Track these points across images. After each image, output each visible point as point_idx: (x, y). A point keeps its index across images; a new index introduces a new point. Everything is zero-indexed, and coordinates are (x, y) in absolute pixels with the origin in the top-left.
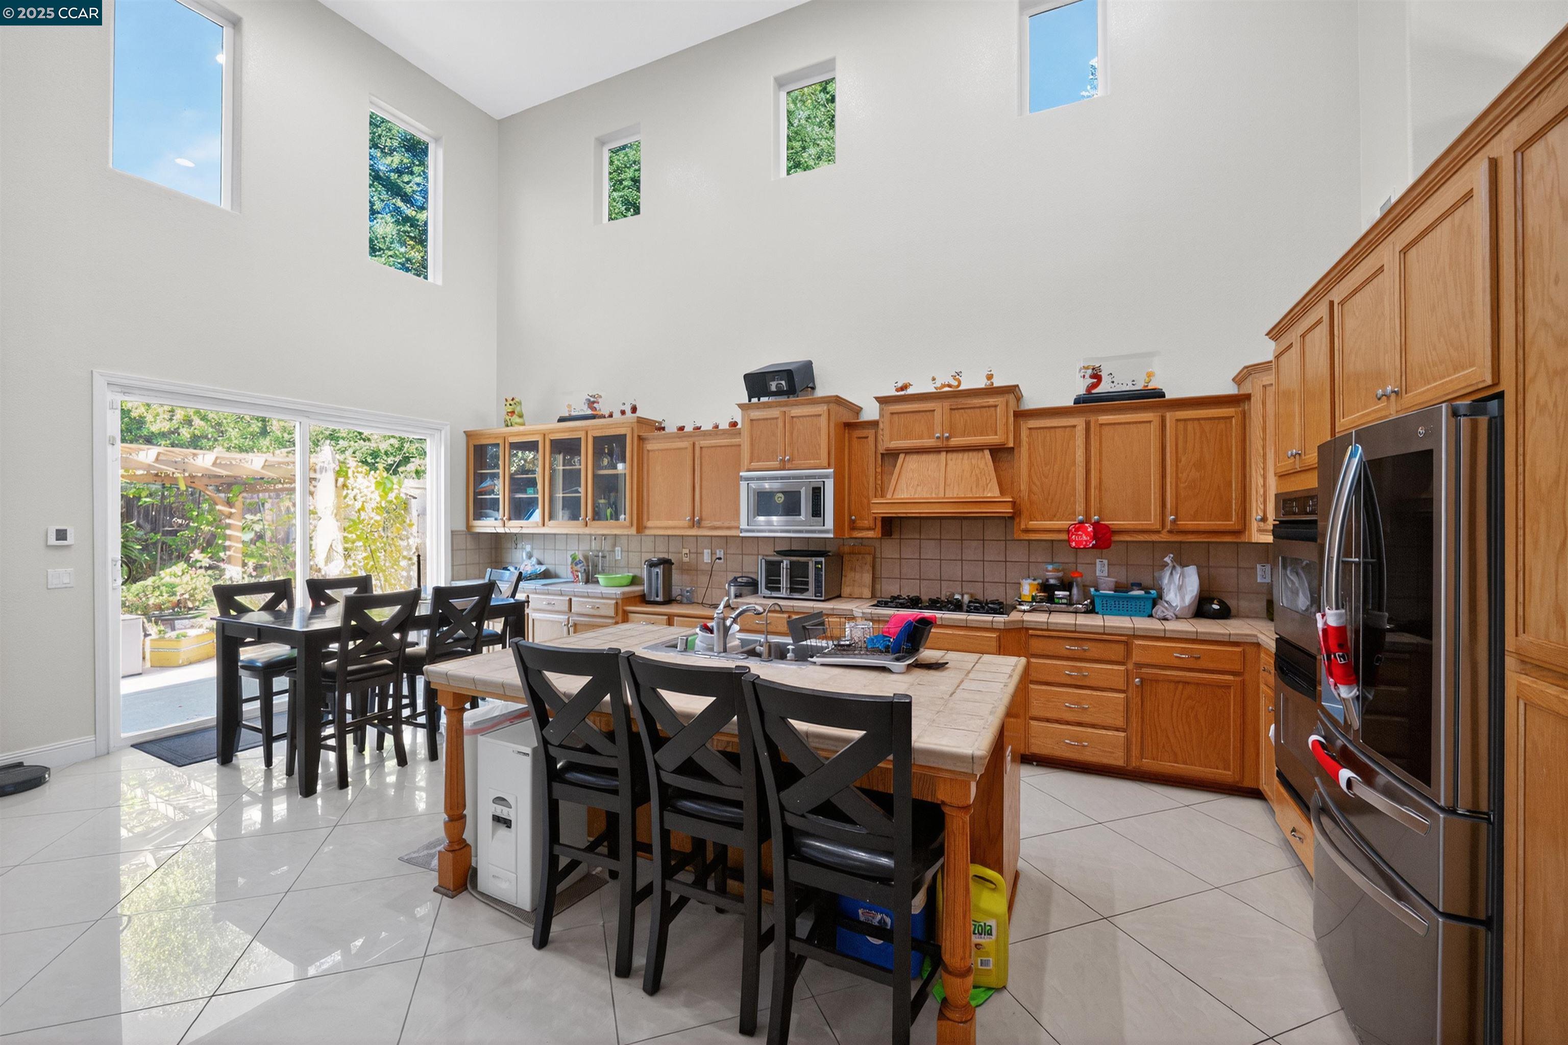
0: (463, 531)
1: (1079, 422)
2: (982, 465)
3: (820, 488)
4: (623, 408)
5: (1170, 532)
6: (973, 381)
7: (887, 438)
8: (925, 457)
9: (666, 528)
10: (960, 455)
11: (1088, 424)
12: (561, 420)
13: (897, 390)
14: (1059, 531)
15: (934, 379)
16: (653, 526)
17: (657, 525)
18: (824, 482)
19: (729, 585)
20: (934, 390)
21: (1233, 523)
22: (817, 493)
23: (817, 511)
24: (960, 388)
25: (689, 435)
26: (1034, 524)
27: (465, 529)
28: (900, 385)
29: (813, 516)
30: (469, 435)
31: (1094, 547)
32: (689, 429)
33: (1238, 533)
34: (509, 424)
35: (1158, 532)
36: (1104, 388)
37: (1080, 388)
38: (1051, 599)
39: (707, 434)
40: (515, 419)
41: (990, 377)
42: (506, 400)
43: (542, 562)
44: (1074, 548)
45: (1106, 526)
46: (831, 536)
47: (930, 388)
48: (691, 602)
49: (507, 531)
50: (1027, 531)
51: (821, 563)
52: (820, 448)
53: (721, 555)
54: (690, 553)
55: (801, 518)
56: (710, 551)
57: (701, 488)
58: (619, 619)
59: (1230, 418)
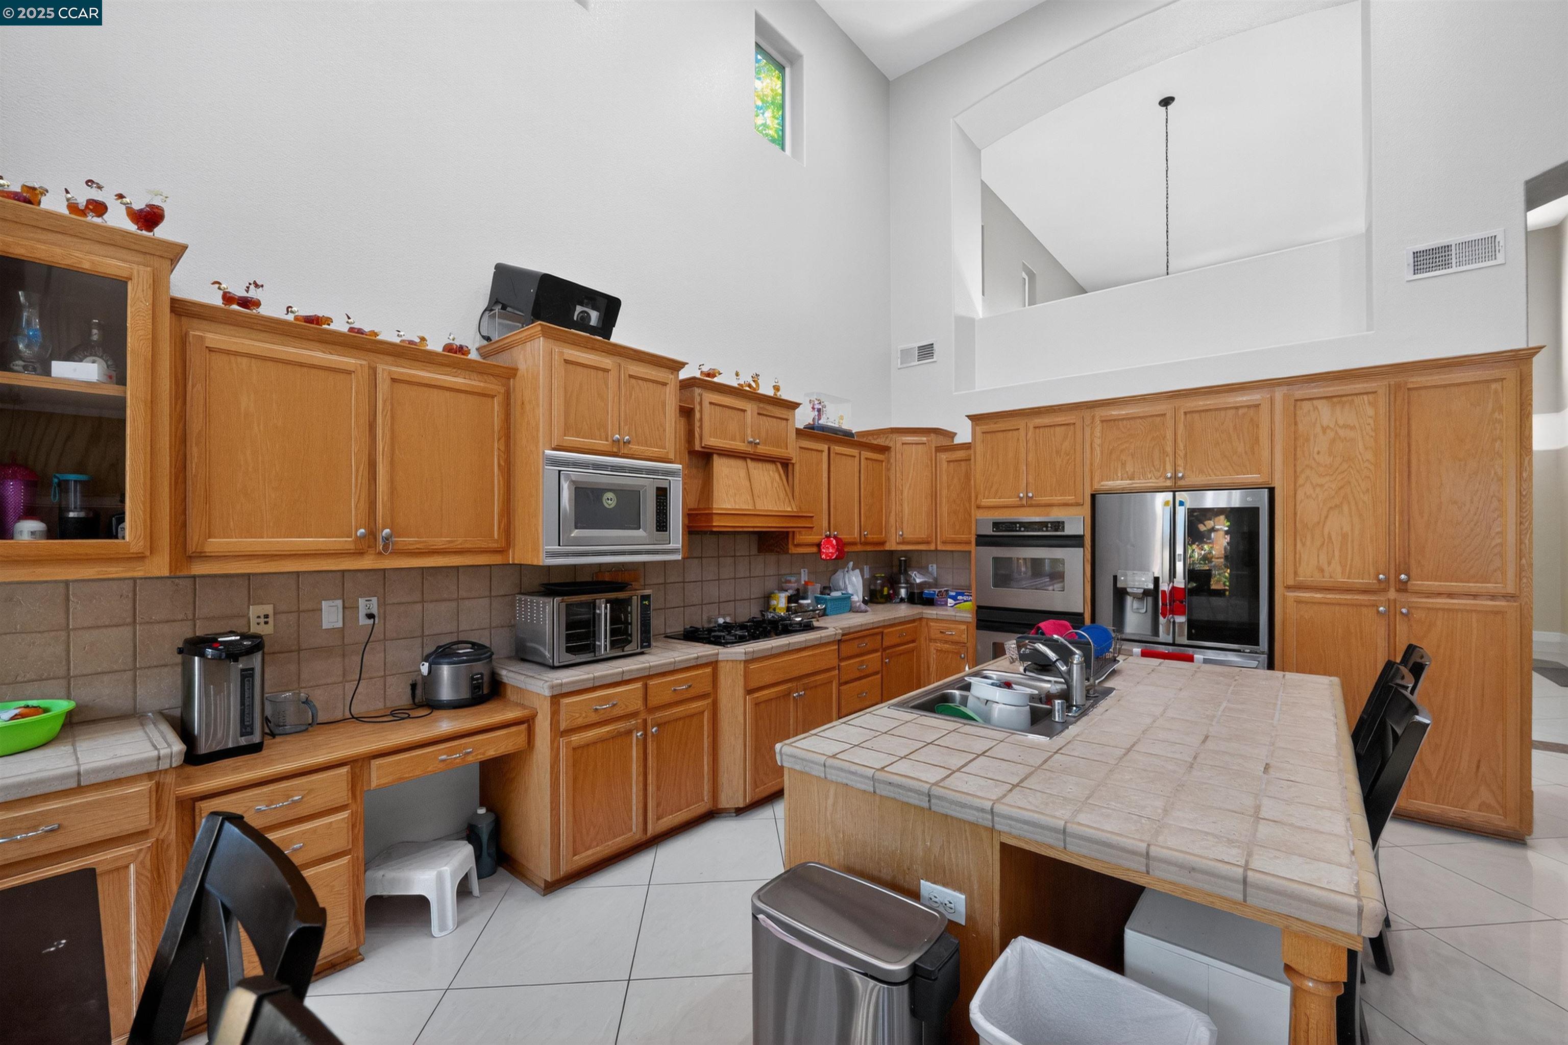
2: (777, 478)
3: (666, 488)
5: (862, 544)
6: (766, 389)
7: (705, 432)
8: (733, 462)
10: (760, 464)
11: (829, 449)
13: (704, 375)
14: (812, 545)
15: (737, 374)
16: (215, 552)
18: (669, 481)
19: (432, 665)
20: (737, 386)
22: (662, 494)
23: (662, 524)
24: (757, 391)
26: (799, 540)
28: (705, 369)
29: (657, 530)
33: (884, 544)
35: (857, 544)
36: (823, 421)
41: (777, 387)
44: (823, 559)
45: (840, 539)
46: (679, 557)
47: (734, 383)
50: (795, 545)
51: (648, 598)
52: (665, 430)
53: (375, 611)
54: (275, 614)
55: (640, 533)
56: (339, 603)
57: (392, 463)
58: (170, 830)
59: (882, 461)
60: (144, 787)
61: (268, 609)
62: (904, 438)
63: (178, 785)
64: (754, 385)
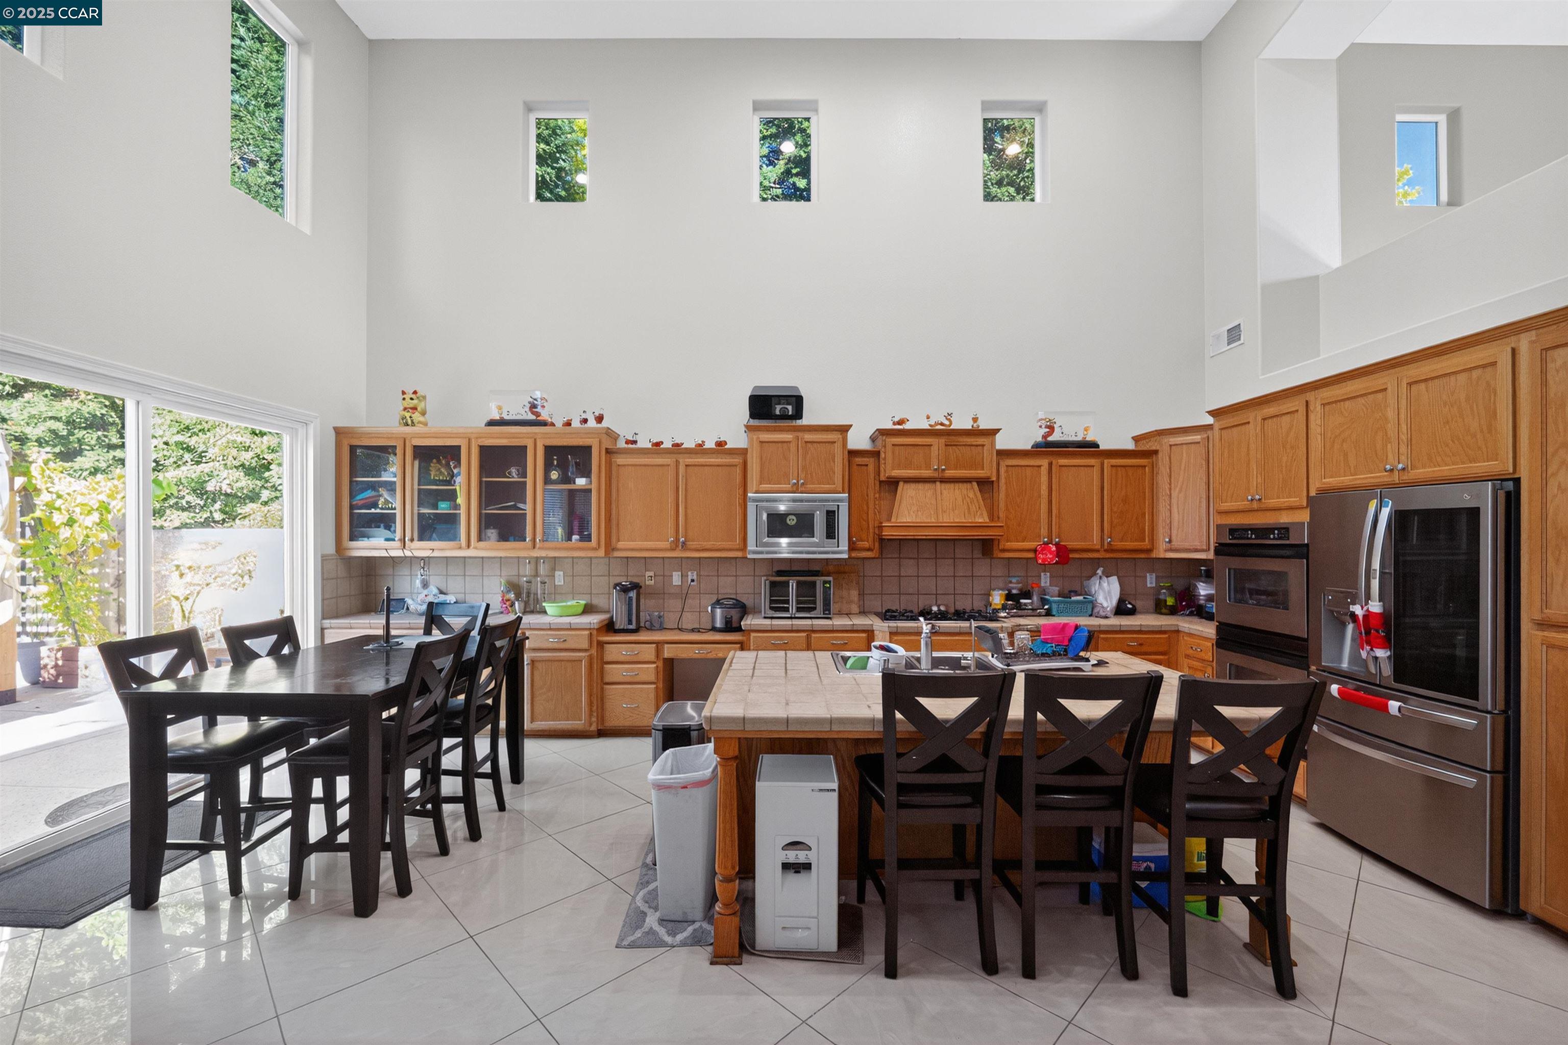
0: (332, 555)
1: (1044, 463)
2: (971, 495)
3: (835, 511)
4: (584, 416)
5: (1106, 551)
6: (962, 423)
7: (889, 467)
8: (920, 486)
9: (641, 550)
10: (952, 485)
11: (1050, 464)
12: (491, 423)
13: (894, 424)
14: (1029, 550)
15: (928, 417)
16: (623, 547)
17: (627, 545)
18: (838, 506)
19: (713, 608)
21: (1146, 544)
22: (831, 516)
23: (831, 533)
24: (951, 427)
25: (667, 451)
26: (1009, 545)
27: (335, 553)
28: (896, 419)
29: (827, 538)
30: (339, 432)
31: (1057, 563)
32: (667, 444)
33: (1150, 551)
34: (410, 422)
35: (1098, 551)
36: (1055, 437)
37: (1037, 435)
38: (1019, 606)
39: (689, 451)
40: (417, 417)
41: (975, 420)
42: (404, 393)
43: (445, 591)
44: (1040, 564)
45: (1065, 546)
46: (845, 556)
47: (924, 425)
48: (662, 628)
49: (408, 553)
50: (1004, 551)
51: (829, 582)
52: (834, 474)
53: (695, 577)
54: (655, 575)
55: (815, 539)
56: (680, 573)
57: (686, 508)
58: (594, 651)
59: (1145, 466)
60: (587, 632)
61: (652, 574)
62: (1171, 440)
63: (597, 636)
64: (947, 423)
